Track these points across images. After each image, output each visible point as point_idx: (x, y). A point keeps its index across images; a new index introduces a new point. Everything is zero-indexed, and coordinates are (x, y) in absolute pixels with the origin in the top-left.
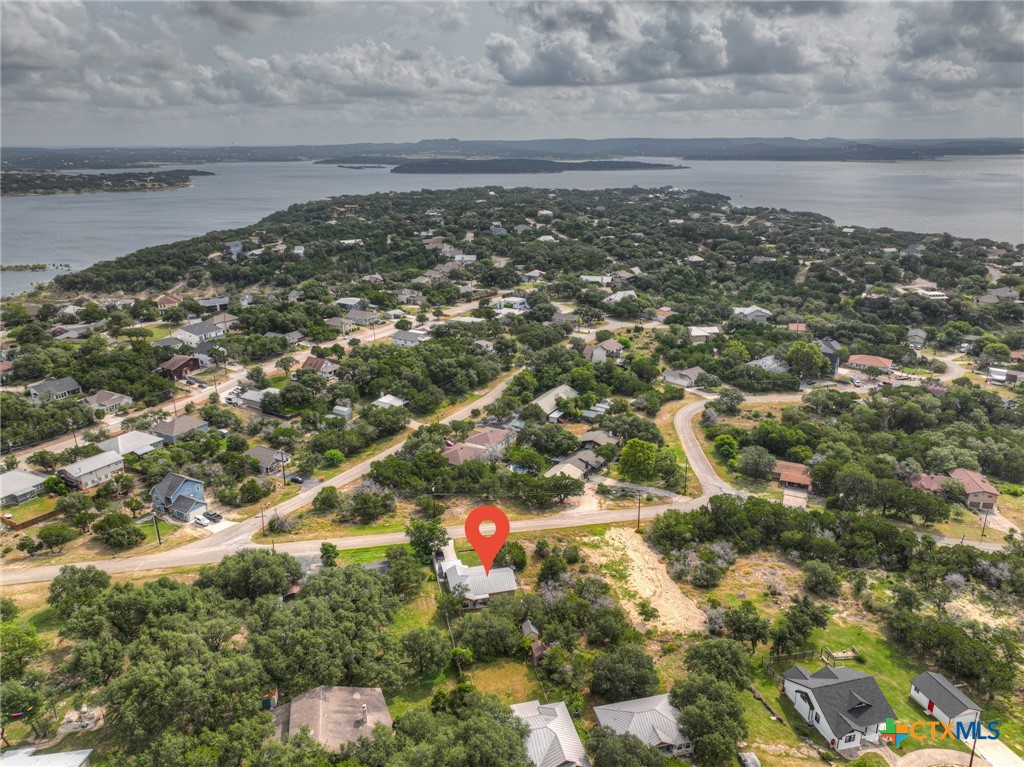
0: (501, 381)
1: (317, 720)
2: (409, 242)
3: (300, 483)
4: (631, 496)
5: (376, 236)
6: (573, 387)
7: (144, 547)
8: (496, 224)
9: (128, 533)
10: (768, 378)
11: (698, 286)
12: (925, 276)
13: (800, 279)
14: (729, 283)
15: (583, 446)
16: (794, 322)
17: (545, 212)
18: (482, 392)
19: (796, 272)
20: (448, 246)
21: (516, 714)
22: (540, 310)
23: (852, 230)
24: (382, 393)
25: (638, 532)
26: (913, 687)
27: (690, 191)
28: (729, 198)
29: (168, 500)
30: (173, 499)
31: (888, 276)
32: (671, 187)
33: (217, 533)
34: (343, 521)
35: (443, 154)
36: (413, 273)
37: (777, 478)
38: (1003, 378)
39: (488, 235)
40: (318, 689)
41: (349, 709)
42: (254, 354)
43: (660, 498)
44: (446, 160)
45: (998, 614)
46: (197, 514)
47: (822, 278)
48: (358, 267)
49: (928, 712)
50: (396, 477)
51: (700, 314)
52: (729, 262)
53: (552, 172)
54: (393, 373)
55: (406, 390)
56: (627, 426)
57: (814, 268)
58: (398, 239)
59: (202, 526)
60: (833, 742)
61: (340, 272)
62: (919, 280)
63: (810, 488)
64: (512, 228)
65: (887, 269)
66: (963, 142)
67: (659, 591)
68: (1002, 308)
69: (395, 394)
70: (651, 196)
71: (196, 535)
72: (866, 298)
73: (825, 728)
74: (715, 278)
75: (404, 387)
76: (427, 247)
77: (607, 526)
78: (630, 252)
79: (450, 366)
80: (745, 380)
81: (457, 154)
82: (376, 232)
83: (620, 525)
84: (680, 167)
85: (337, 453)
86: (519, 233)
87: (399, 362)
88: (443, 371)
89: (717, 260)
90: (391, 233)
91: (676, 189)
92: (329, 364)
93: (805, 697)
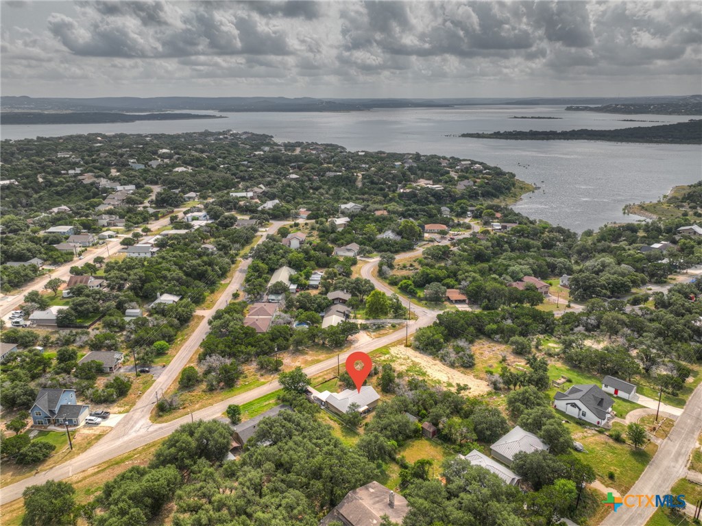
0: (235, 271)
1: (372, 512)
2: (62, 179)
3: (148, 372)
4: (383, 327)
5: (28, 177)
6: (290, 267)
7: (56, 456)
8: (132, 161)
9: (40, 448)
10: (397, 244)
11: (303, 194)
12: (422, 177)
13: (359, 185)
14: (322, 190)
15: (333, 302)
16: (377, 210)
17: (164, 151)
18: (227, 281)
19: (355, 180)
20: (105, 180)
21: (473, 463)
22: (226, 219)
23: (363, 153)
24: (158, 294)
25: (406, 346)
26: (604, 385)
27: (245, 133)
28: (272, 137)
29: (52, 412)
30: (57, 410)
31: (404, 178)
32: (231, 130)
33: (117, 426)
34: (211, 389)
35: (18, 108)
36: (95, 202)
37: (448, 299)
38: (500, 227)
39: (130, 169)
40: (349, 494)
41: (377, 499)
42: (9, 282)
43: (399, 324)
44: (30, 114)
45: (599, 342)
46: (85, 416)
47: (372, 182)
48: (21, 203)
49: (615, 396)
50: (227, 349)
51: (326, 211)
52: (315, 177)
53: (127, 122)
54: (158, 277)
55: (178, 288)
56: (354, 285)
57: (364, 177)
58: (50, 177)
59: (97, 424)
60: (598, 423)
61: (6, 209)
62: (421, 180)
63: (467, 301)
64: (147, 163)
65: (404, 174)
66: (378, 100)
67: (449, 375)
68: (469, 192)
69: (170, 292)
70: (221, 137)
71: (98, 432)
72: (403, 192)
73: (591, 417)
74: (311, 188)
75: (174, 285)
76: (85, 182)
77: (387, 347)
78: (250, 175)
79: (199, 265)
80: (385, 247)
81: (32, 109)
82: (26, 173)
83: (394, 344)
84: (221, 117)
85: (162, 342)
86: (155, 167)
87: (158, 269)
88: (195, 270)
89: (308, 176)
90: (40, 173)
91: (235, 132)
92: (93, 279)
93: (574, 405)
